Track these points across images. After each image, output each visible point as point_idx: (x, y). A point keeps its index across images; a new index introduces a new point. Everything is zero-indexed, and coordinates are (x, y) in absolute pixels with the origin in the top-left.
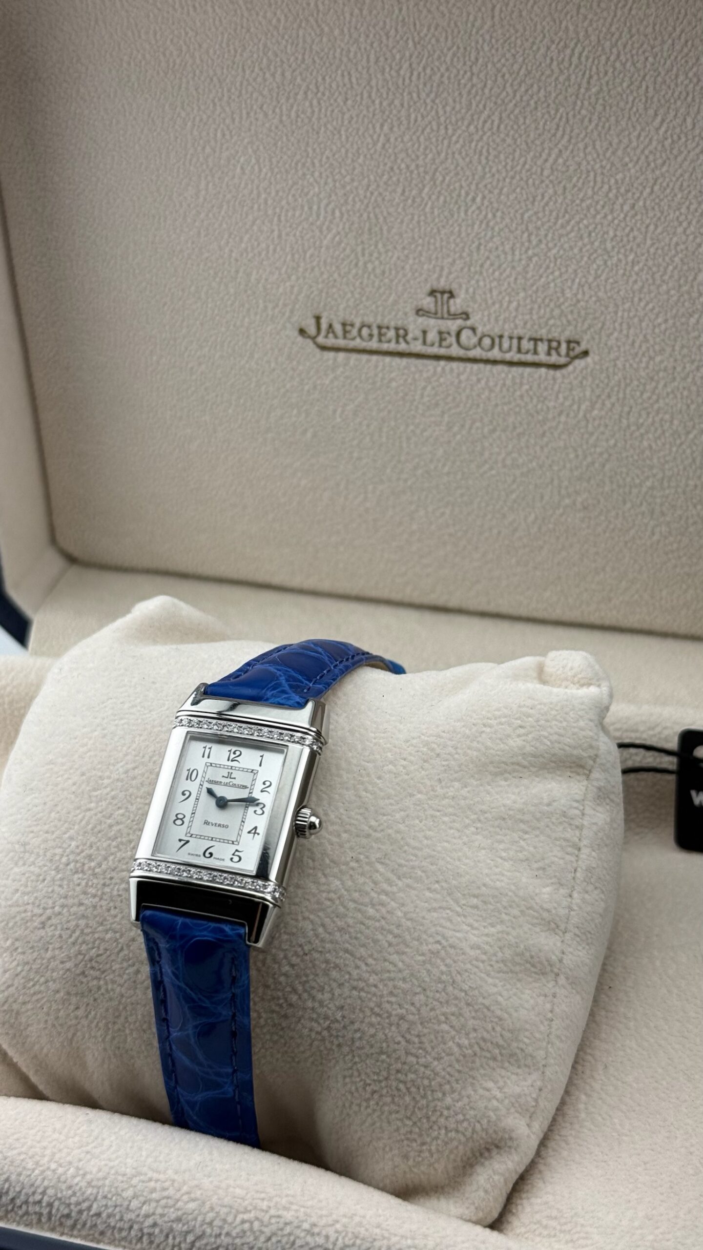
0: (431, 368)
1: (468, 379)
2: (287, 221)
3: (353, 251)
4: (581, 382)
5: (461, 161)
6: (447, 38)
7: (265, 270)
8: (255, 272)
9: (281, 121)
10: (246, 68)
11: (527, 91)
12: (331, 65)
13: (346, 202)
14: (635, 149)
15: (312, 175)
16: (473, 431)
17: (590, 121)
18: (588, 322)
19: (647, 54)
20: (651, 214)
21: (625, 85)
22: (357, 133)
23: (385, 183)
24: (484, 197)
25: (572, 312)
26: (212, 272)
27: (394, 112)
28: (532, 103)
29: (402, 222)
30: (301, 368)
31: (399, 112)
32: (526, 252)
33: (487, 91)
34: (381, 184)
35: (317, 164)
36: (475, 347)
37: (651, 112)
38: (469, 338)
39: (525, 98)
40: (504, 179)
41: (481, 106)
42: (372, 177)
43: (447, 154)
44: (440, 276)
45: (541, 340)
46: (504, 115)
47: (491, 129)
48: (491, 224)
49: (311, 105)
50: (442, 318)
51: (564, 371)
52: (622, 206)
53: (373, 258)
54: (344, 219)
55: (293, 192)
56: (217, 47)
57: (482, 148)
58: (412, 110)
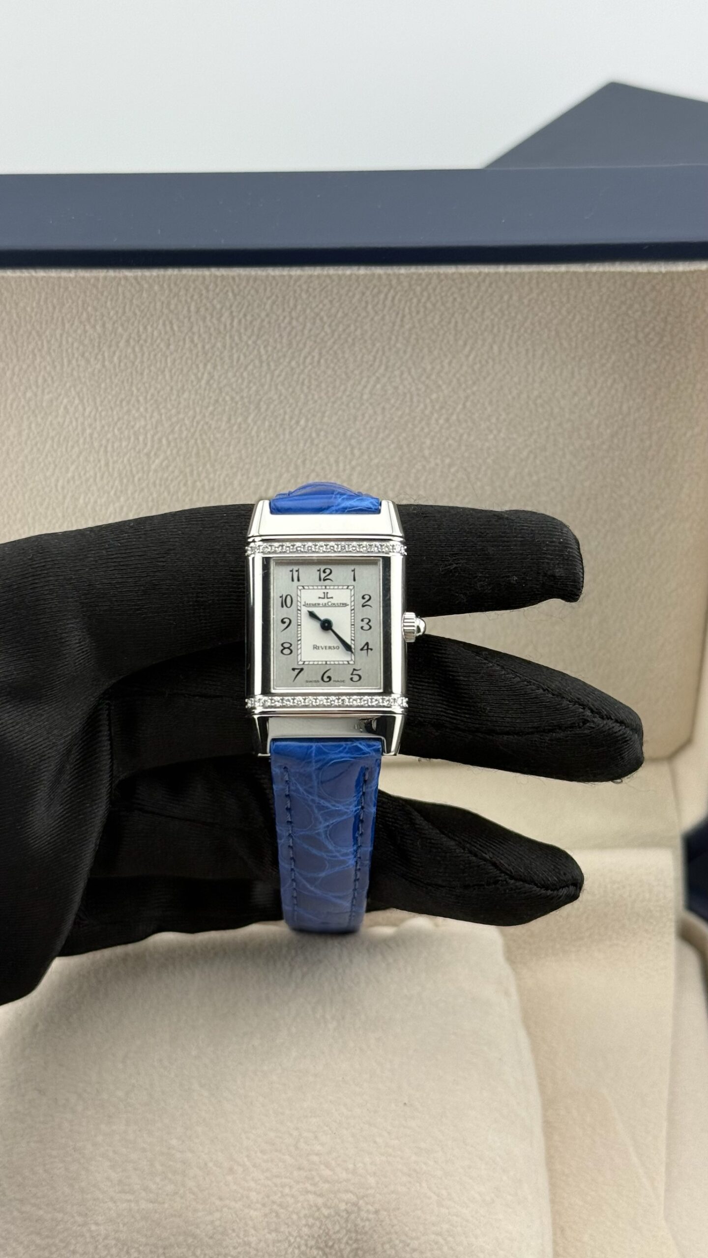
2: (114, 451)
3: (181, 472)
5: (283, 391)
6: (265, 290)
7: (93, 495)
8: (82, 497)
9: (104, 366)
10: (66, 321)
11: (344, 330)
12: (152, 315)
13: (173, 431)
14: (447, 373)
15: (138, 410)
17: (405, 352)
19: (456, 295)
20: (464, 425)
21: (436, 321)
22: (181, 373)
23: (211, 413)
24: (307, 420)
27: (217, 353)
28: (350, 340)
29: (229, 445)
31: (221, 353)
32: (350, 463)
33: (306, 332)
34: (207, 414)
35: (142, 401)
37: (461, 343)
39: (343, 336)
40: (326, 405)
41: (301, 345)
42: (198, 410)
43: (270, 386)
46: (324, 352)
47: (311, 364)
48: (316, 442)
49: (134, 351)
52: (437, 420)
53: (202, 477)
54: (171, 446)
55: (119, 425)
56: (34, 305)
57: (304, 380)
58: (234, 351)
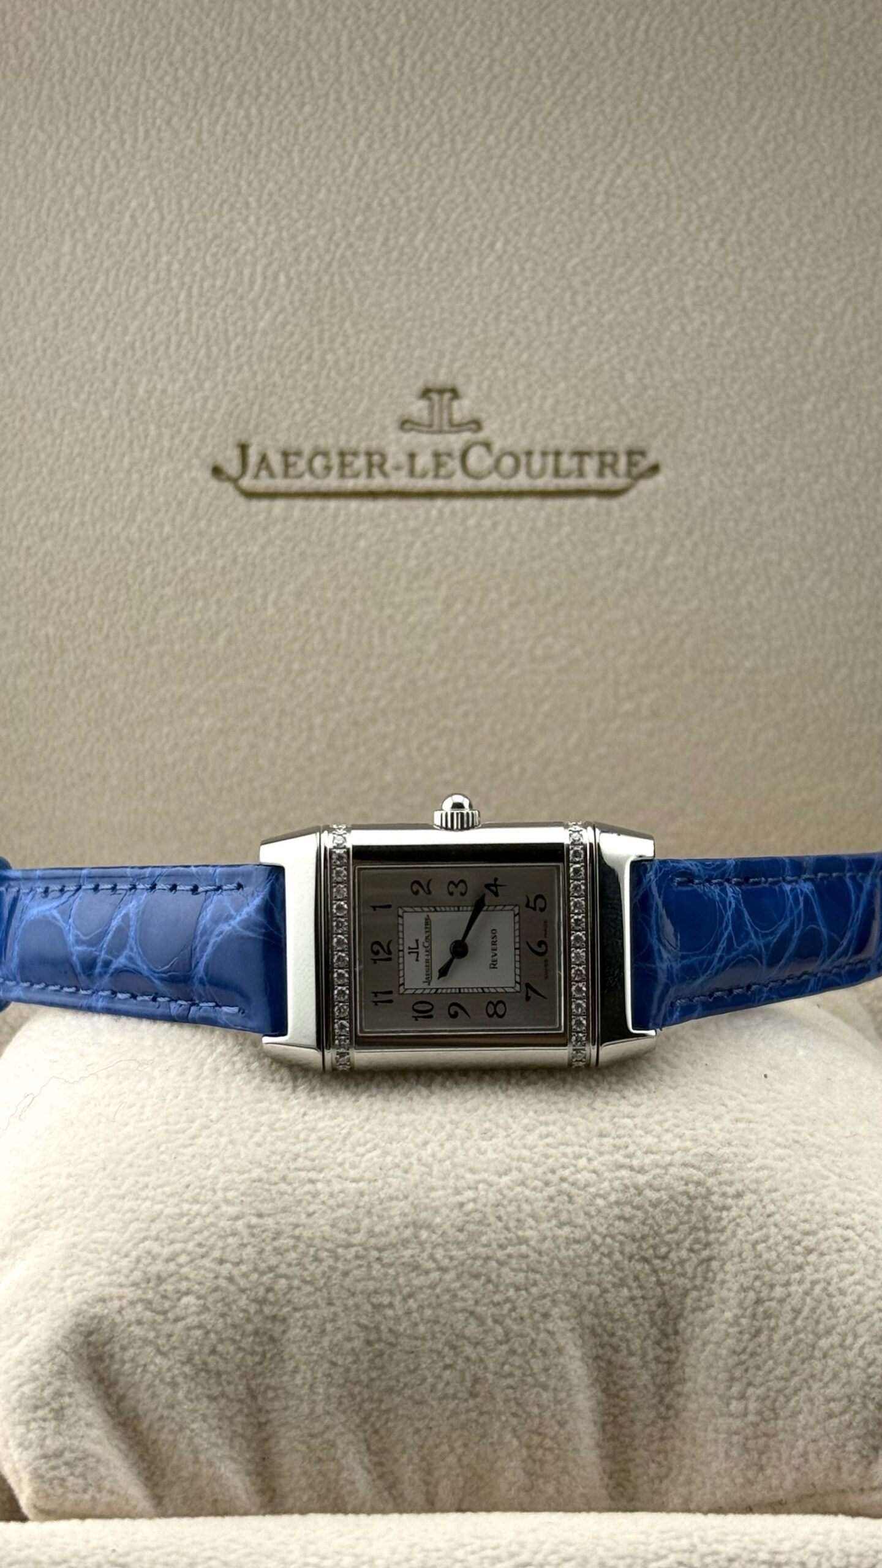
0: (421, 512)
1: (478, 525)
2: (201, 295)
3: (305, 335)
4: (648, 515)
5: (473, 188)
6: (456, 10)
7: (162, 376)
8: (144, 380)
9: (199, 141)
10: (148, 62)
11: (572, 81)
12: (281, 53)
13: (297, 261)
14: (724, 159)
15: (245, 220)
16: (485, 607)
17: (662, 121)
18: (660, 419)
20: (747, 253)
21: (710, 68)
22: (317, 156)
23: (359, 228)
24: (507, 242)
25: (635, 407)
26: (73, 385)
27: (376, 120)
28: (579, 98)
29: (382, 287)
30: (213, 529)
31: (382, 120)
32: (569, 320)
33: (513, 83)
34: (353, 229)
35: (254, 204)
36: (490, 473)
37: (747, 105)
38: (480, 458)
39: (569, 93)
40: (538, 213)
41: (505, 106)
42: (338, 220)
43: (454, 178)
44: (439, 365)
45: (588, 454)
46: (539, 121)
47: (518, 140)
48: (518, 281)
49: (247, 116)
50: (441, 431)
51: (623, 499)
52: (706, 242)
53: (336, 345)
54: (293, 288)
55: (214, 249)
56: (103, 32)
57: (506, 168)
58: (401, 116)
